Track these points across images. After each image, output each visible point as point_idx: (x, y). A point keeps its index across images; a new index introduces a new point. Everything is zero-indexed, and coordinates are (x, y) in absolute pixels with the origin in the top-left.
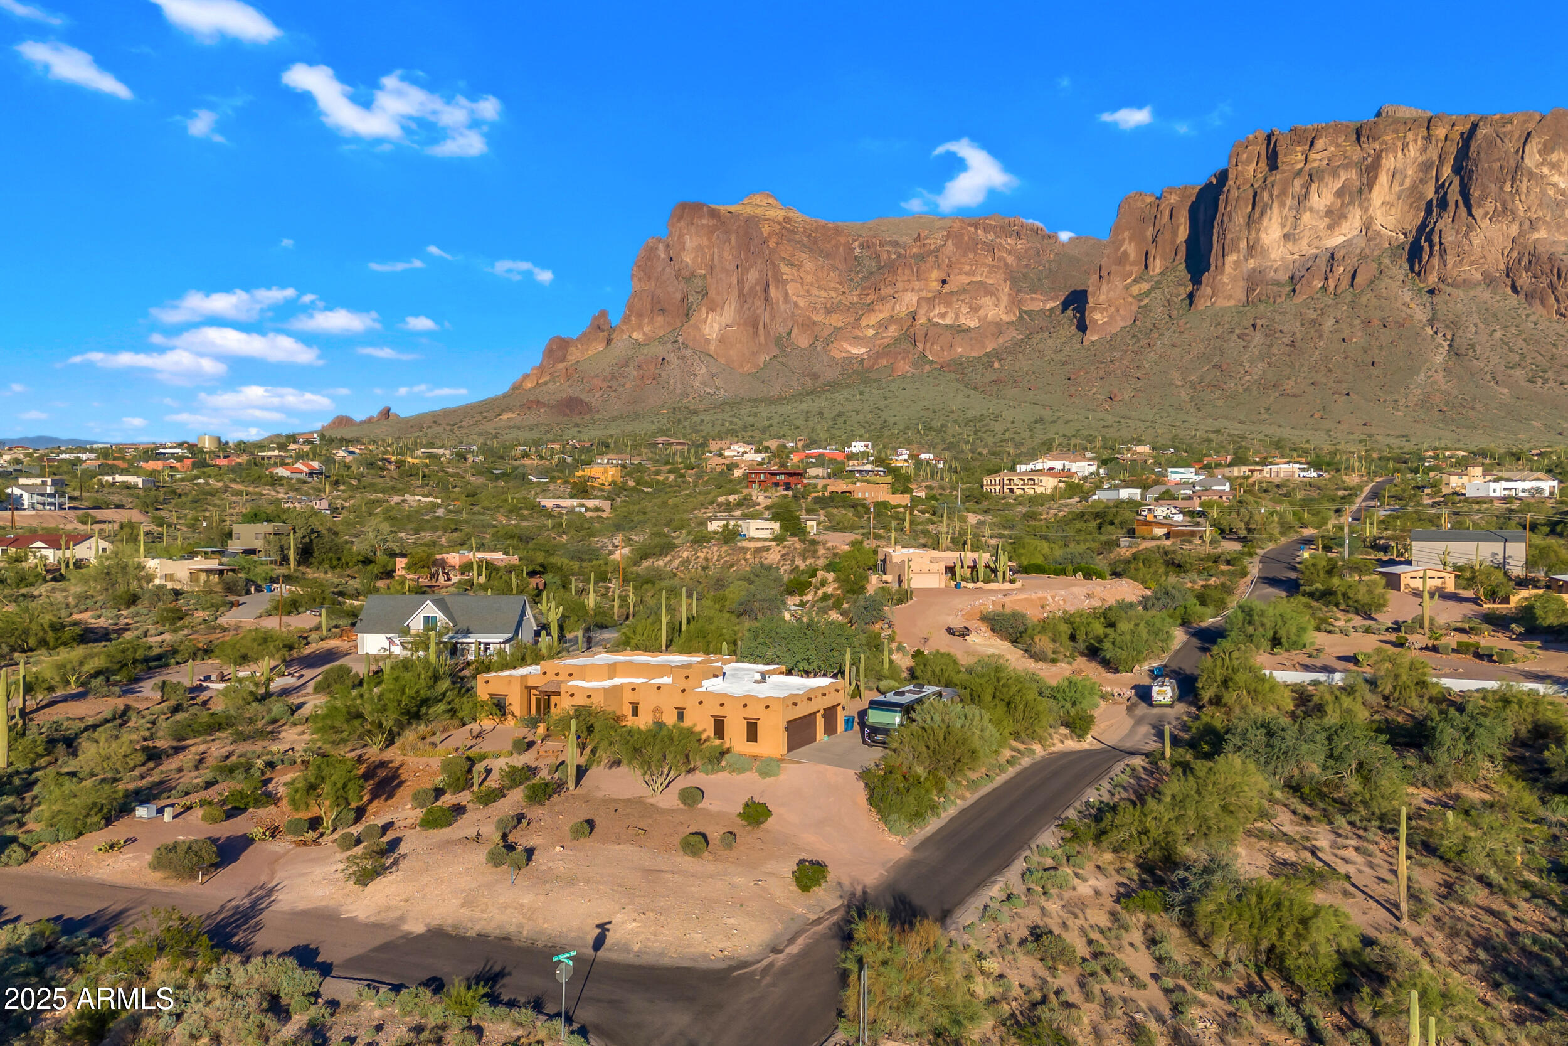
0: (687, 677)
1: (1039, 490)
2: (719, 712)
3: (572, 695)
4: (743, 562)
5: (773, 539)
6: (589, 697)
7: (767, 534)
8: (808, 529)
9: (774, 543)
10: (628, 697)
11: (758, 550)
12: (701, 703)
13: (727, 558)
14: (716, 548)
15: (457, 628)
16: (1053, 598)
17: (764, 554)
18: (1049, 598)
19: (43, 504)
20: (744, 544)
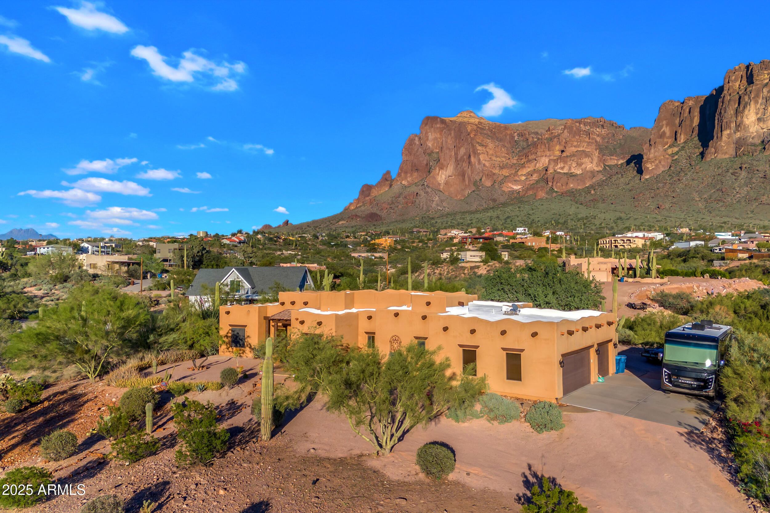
0: (428, 304)
1: (633, 246)
2: (469, 341)
3: (302, 322)
4: (463, 275)
5: (481, 262)
6: (320, 324)
7: (478, 259)
8: (503, 257)
9: (482, 264)
10: (364, 326)
11: (472, 268)
12: (446, 329)
13: (453, 273)
14: (446, 268)
15: (254, 290)
16: (698, 287)
17: (476, 270)
18: (695, 287)
19: (98, 252)
20: (463, 265)
